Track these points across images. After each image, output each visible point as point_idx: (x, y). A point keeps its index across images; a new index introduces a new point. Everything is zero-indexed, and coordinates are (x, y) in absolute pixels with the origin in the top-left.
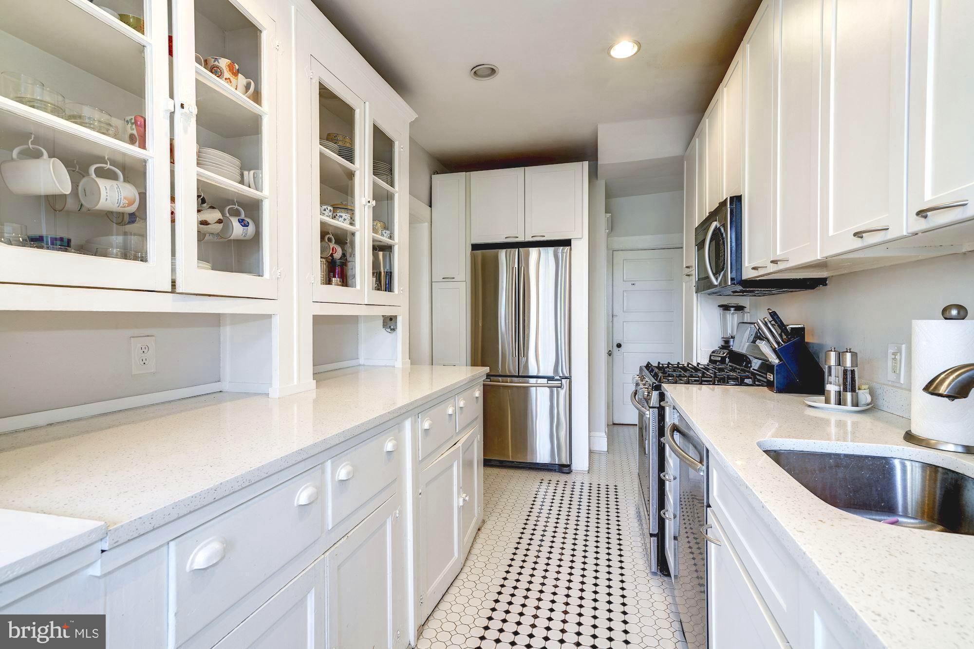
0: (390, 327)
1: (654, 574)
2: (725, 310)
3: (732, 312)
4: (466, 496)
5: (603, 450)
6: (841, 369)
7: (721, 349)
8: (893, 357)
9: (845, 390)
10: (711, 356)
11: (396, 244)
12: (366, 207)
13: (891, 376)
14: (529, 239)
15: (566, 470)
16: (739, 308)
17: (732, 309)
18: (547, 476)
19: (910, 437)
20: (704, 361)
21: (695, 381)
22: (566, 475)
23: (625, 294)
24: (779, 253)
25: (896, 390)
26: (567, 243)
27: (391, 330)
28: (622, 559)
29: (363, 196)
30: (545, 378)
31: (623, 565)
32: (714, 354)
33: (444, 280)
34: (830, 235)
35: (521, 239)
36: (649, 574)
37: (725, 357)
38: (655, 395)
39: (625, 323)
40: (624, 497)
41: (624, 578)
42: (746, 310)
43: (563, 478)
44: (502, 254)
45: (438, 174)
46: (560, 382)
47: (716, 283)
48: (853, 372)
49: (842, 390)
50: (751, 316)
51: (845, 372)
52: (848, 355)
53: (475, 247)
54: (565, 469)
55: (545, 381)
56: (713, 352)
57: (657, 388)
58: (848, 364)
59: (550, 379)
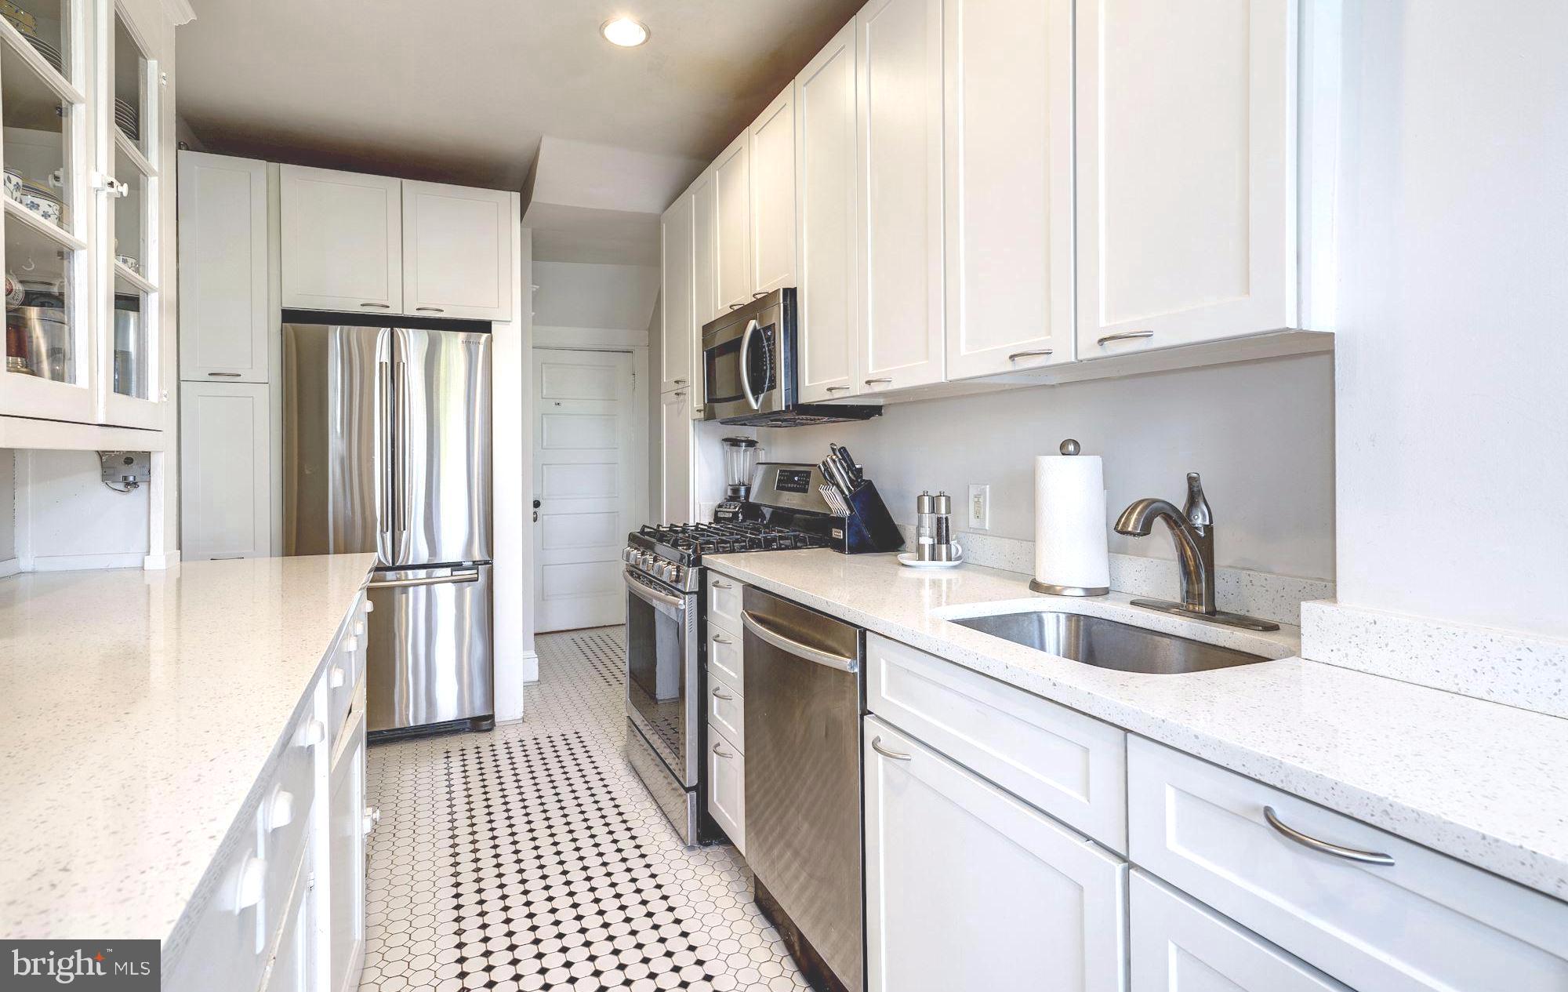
0: (125, 478)
1: (691, 848)
2: (732, 445)
3: (744, 448)
4: (374, 812)
5: (532, 680)
6: (934, 517)
7: (728, 500)
8: (976, 500)
9: (939, 542)
10: (716, 512)
11: (154, 290)
12: (103, 196)
13: (973, 522)
14: (411, 312)
15: (485, 724)
16: (751, 444)
17: (744, 444)
18: (454, 743)
19: (1036, 586)
20: (706, 519)
21: (742, 547)
22: (487, 734)
23: (545, 419)
24: (872, 372)
25: (985, 537)
26: (484, 327)
27: (128, 484)
28: (638, 842)
29: (93, 167)
30: (447, 566)
31: (643, 851)
32: (721, 509)
33: (212, 378)
34: (962, 354)
35: (395, 310)
36: (684, 851)
37: (737, 513)
38: (692, 573)
39: (544, 467)
40: (597, 747)
41: (653, 870)
42: (758, 445)
43: (483, 740)
44: (335, 334)
45: (188, 149)
46: (475, 571)
47: (755, 406)
48: (947, 519)
49: (936, 542)
50: (766, 453)
51: (939, 520)
52: (943, 499)
53: (290, 316)
54: (481, 724)
55: (447, 571)
56: (720, 506)
57: (697, 562)
58: (943, 510)
59: (456, 566)
